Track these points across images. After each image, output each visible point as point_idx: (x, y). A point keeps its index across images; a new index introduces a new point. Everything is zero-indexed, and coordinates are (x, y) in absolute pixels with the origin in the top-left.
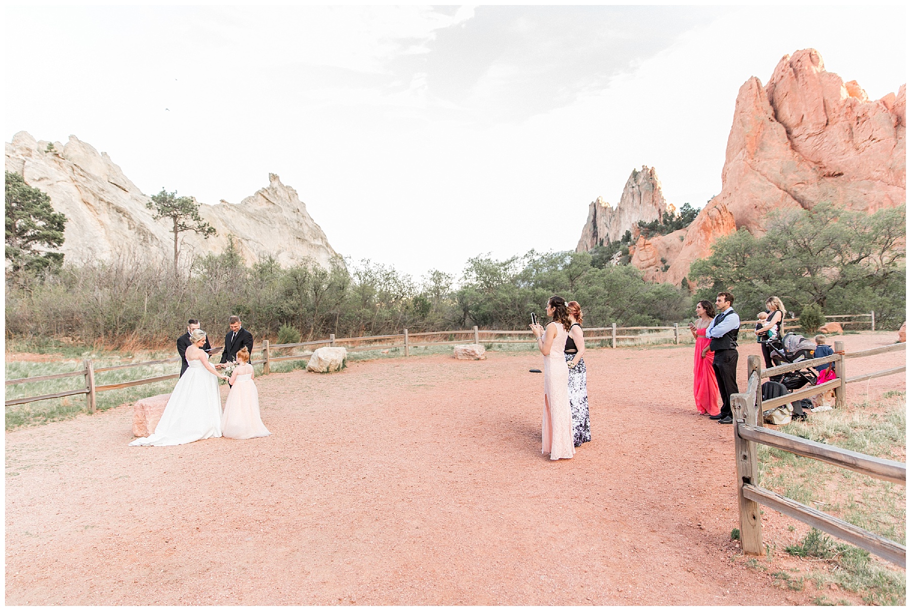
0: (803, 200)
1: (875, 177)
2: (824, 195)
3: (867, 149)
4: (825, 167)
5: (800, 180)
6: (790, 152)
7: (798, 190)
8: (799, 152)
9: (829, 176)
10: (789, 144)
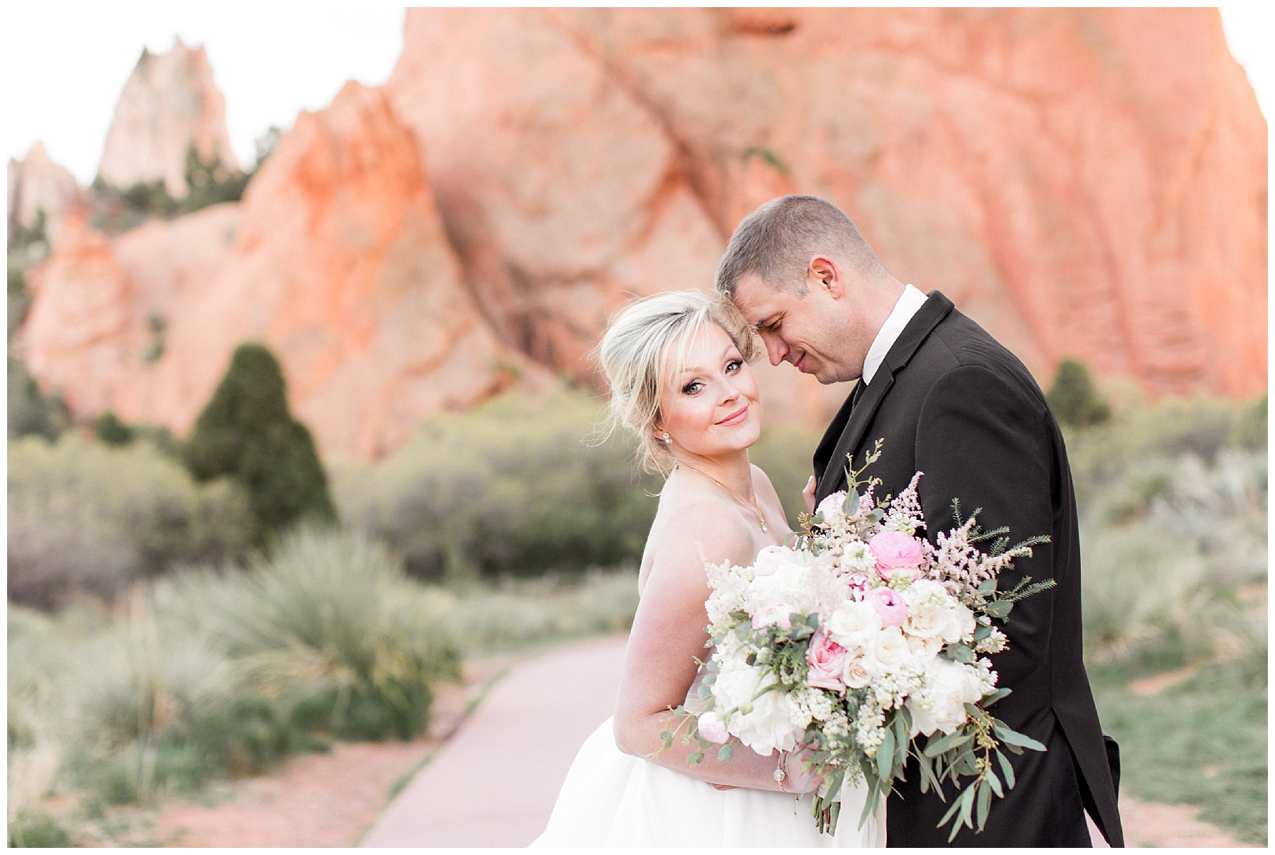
0: (670, 109)
2: (740, 94)
5: (658, 30)
7: (652, 70)
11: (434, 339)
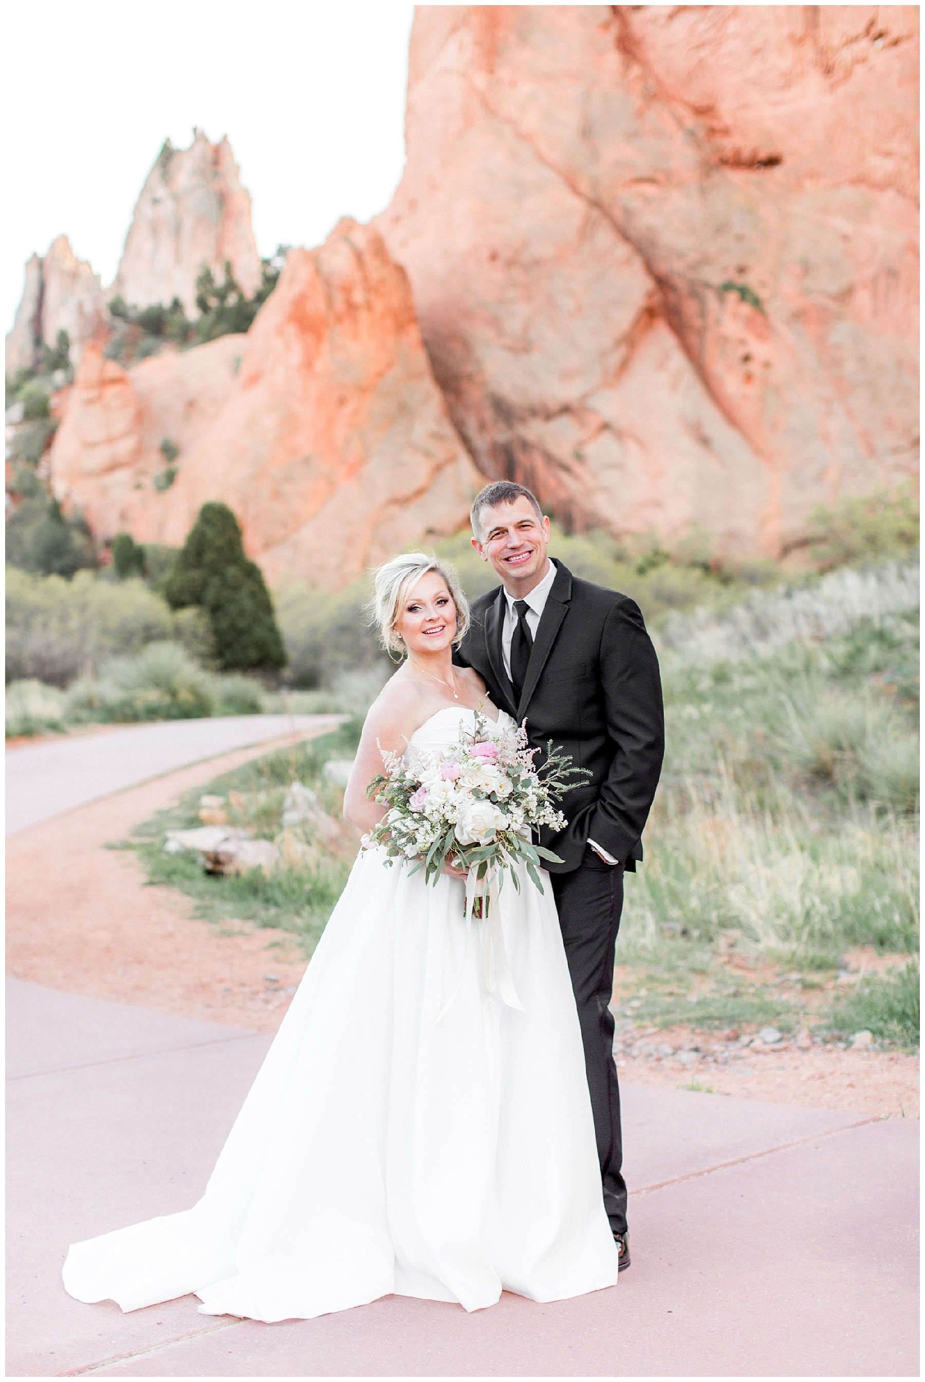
0: (653, 244)
1: (879, 176)
2: (720, 229)
3: (859, 70)
4: (726, 132)
5: (643, 167)
6: (613, 59)
7: (636, 204)
8: (644, 63)
9: (737, 162)
10: (614, 31)
11: (421, 470)
